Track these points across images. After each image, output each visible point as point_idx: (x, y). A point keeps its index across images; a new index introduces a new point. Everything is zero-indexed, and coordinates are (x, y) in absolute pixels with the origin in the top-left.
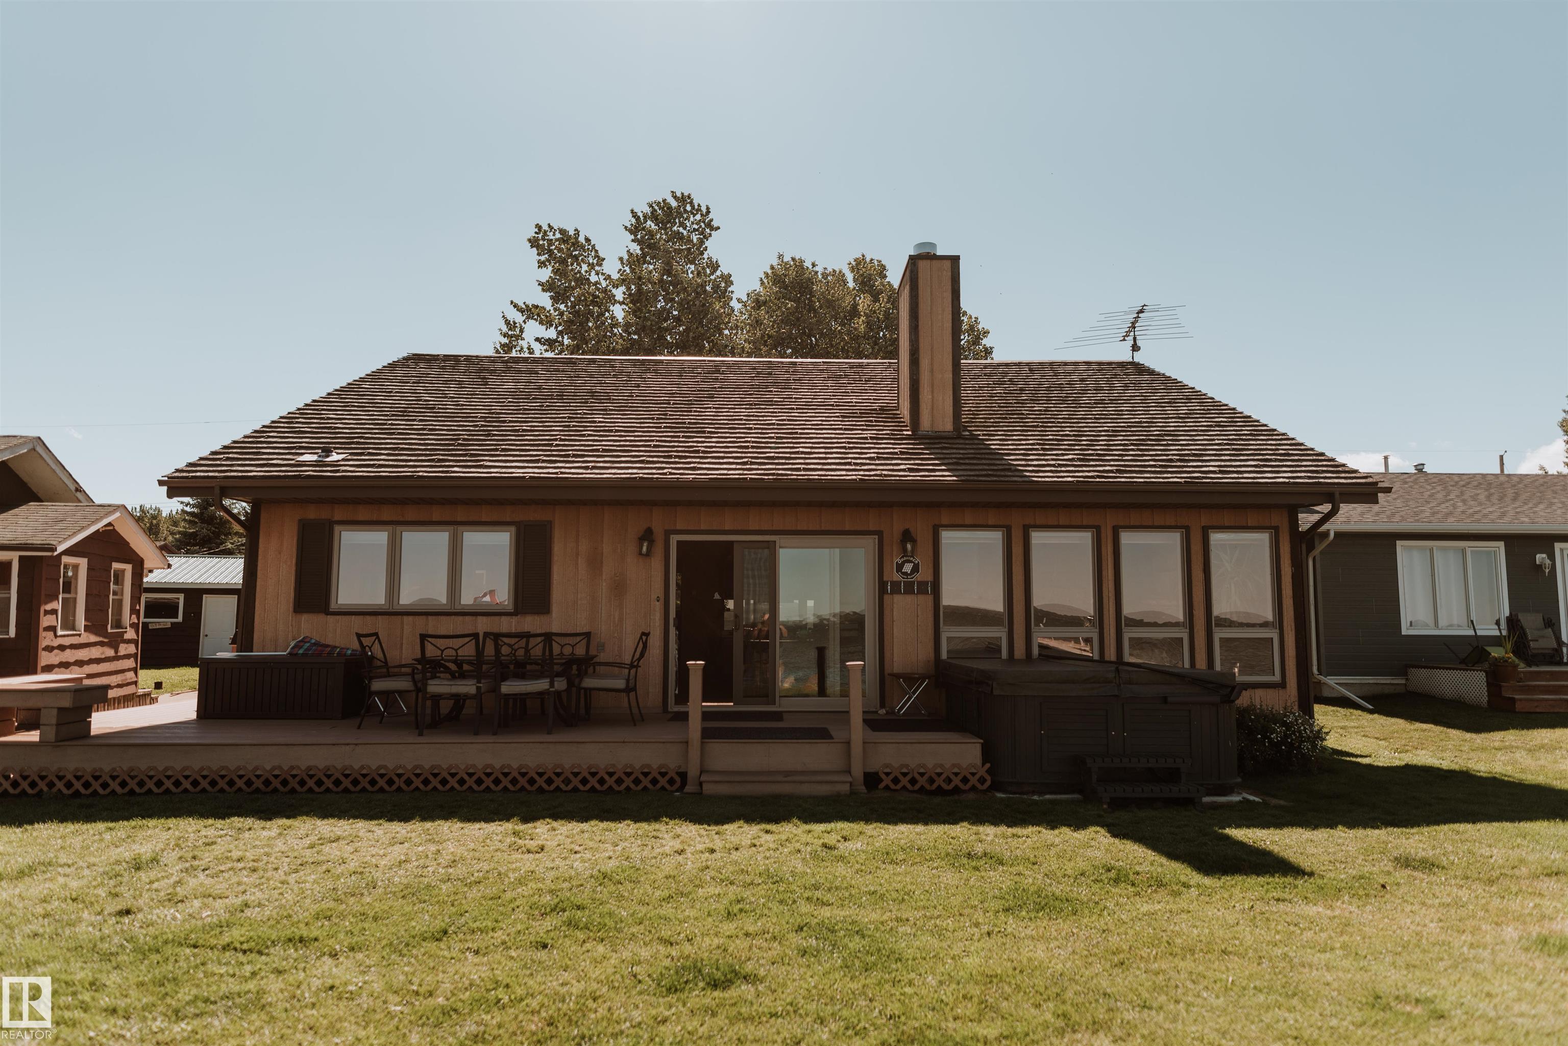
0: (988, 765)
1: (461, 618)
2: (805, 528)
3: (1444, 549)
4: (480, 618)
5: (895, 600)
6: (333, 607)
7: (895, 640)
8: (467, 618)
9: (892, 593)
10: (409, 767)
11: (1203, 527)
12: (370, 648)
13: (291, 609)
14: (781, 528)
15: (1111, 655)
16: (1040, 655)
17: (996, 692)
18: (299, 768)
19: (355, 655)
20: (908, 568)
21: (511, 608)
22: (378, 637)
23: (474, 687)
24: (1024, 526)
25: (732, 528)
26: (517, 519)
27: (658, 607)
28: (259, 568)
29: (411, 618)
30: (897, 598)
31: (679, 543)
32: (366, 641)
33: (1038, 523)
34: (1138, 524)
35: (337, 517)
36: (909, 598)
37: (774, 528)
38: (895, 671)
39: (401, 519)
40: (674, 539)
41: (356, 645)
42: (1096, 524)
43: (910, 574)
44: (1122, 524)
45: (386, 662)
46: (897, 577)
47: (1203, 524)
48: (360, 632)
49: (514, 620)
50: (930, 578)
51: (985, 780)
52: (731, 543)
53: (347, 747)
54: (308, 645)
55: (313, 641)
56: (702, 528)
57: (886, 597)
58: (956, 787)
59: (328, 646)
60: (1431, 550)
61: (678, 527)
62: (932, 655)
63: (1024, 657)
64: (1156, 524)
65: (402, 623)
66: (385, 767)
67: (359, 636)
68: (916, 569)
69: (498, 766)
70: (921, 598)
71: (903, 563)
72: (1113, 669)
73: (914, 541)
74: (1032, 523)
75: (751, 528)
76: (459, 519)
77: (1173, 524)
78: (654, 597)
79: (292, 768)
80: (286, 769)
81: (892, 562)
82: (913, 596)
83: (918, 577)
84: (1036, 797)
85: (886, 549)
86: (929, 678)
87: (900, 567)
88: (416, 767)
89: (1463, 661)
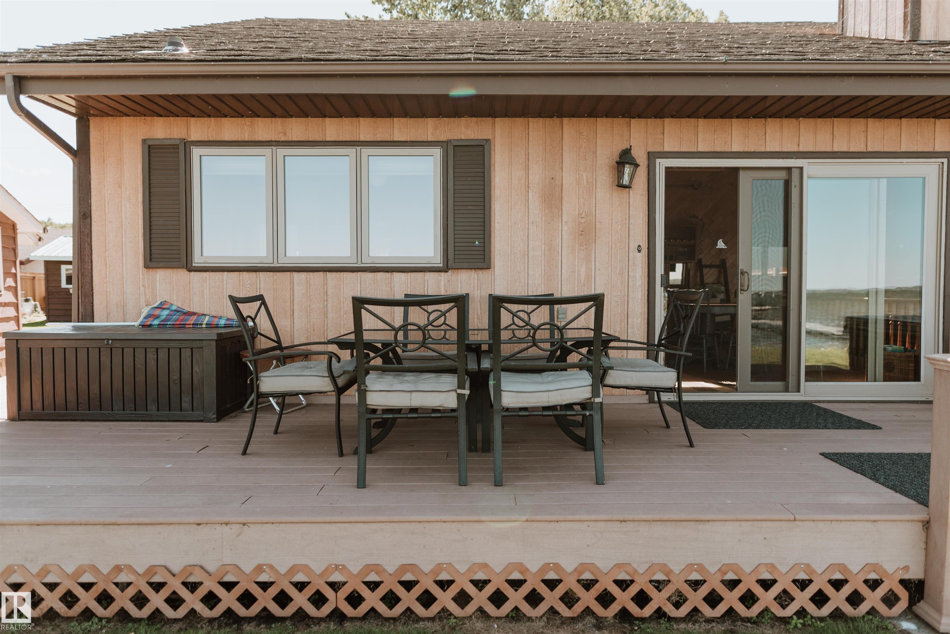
1: (370, 275)
2: (845, 149)
4: (396, 275)
6: (198, 260)
8: (380, 275)
10: (355, 569)
12: (253, 320)
13: (141, 263)
14: (811, 149)
18: (130, 569)
19: (230, 326)
21: (438, 261)
22: (264, 303)
23: (454, 396)
25: (741, 150)
26: (443, 138)
27: (641, 259)
28: (93, 208)
29: (303, 275)
31: (669, 171)
32: (247, 309)
35: (194, 136)
37: (801, 149)
39: (283, 139)
40: (662, 164)
41: (232, 314)
45: (279, 341)
48: (236, 295)
49: (443, 276)
52: (736, 170)
53: (226, 529)
54: (166, 312)
55: (174, 308)
56: (701, 149)
59: (193, 314)
61: (667, 148)
65: (292, 283)
66: (306, 568)
67: (235, 301)
69: (534, 567)
75: (768, 149)
76: (362, 138)
78: (634, 246)
79: (118, 569)
80: (105, 571)
88: (369, 568)
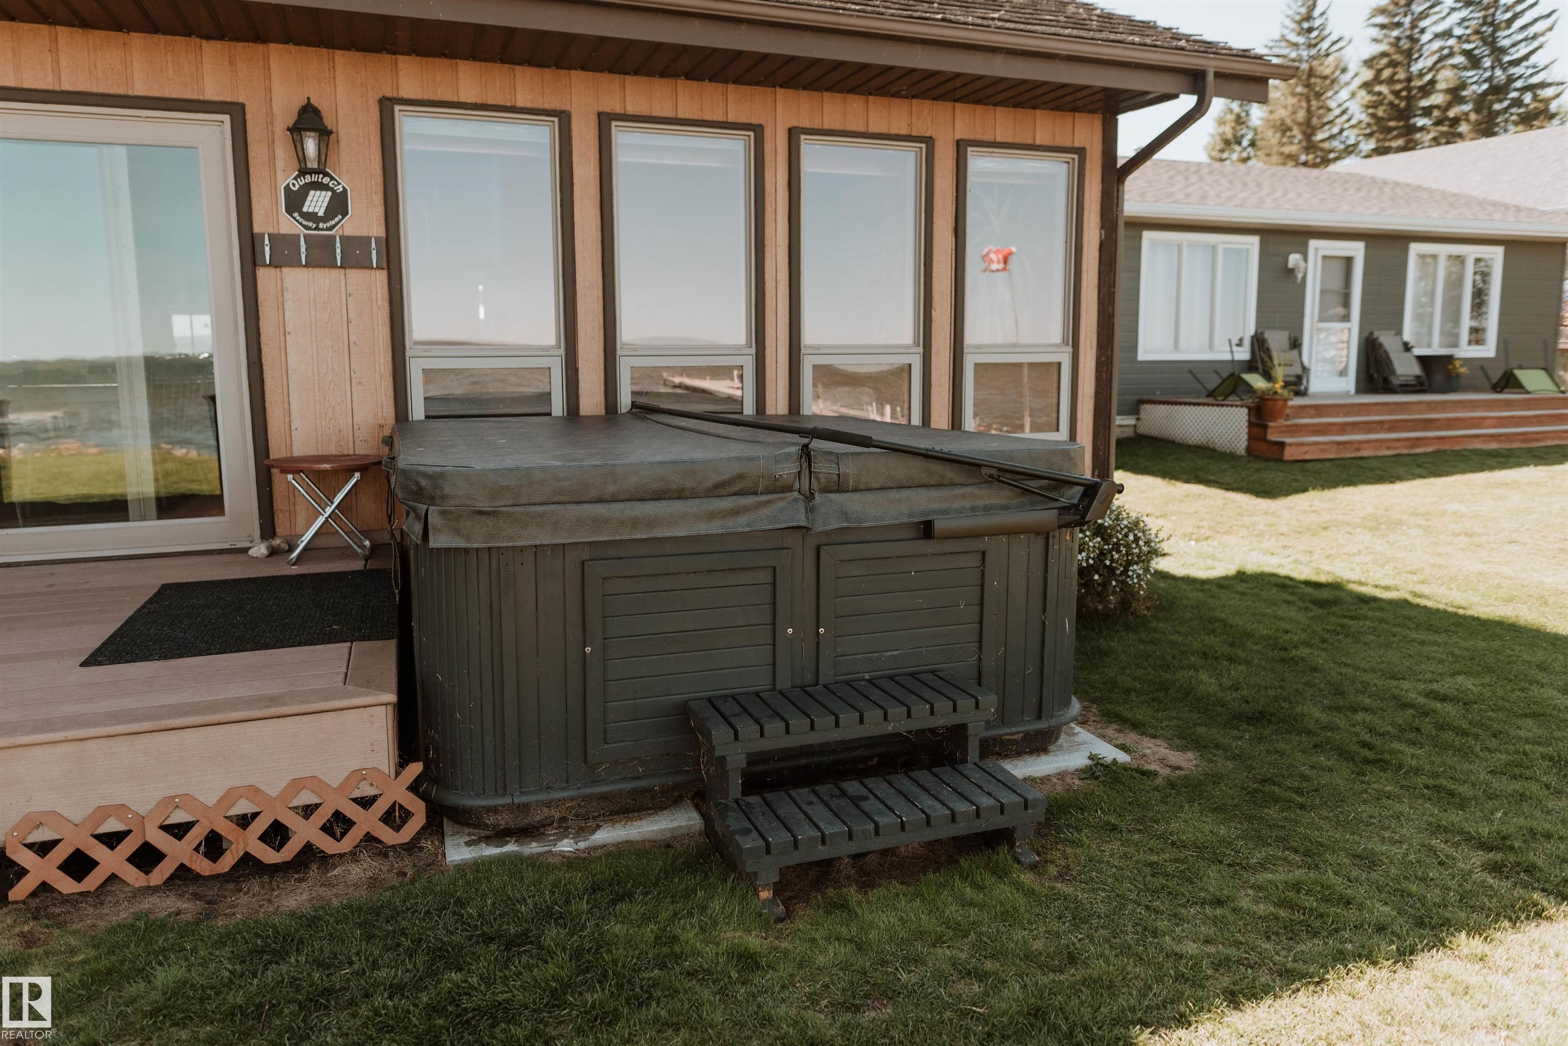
0: (415, 769)
3: (1193, 246)
5: (288, 283)
7: (293, 378)
9: (276, 264)
11: (958, 142)
15: (777, 404)
16: (634, 405)
17: (438, 541)
20: (317, 202)
24: (600, 115)
30: (293, 277)
33: (631, 109)
34: (837, 126)
36: (325, 278)
38: (297, 452)
42: (755, 121)
43: (325, 219)
44: (805, 124)
46: (289, 225)
47: (958, 137)
50: (375, 229)
51: (406, 815)
57: (264, 276)
58: (308, 850)
60: (1180, 247)
62: (388, 412)
63: (601, 411)
64: (872, 130)
68: (338, 205)
70: (355, 276)
71: (305, 190)
72: (794, 449)
73: (325, 134)
74: (618, 110)
77: (904, 132)
81: (275, 187)
82: (334, 273)
83: (348, 226)
84: (566, 846)
85: (257, 152)
86: (363, 469)
87: (294, 201)
89: (1211, 394)
